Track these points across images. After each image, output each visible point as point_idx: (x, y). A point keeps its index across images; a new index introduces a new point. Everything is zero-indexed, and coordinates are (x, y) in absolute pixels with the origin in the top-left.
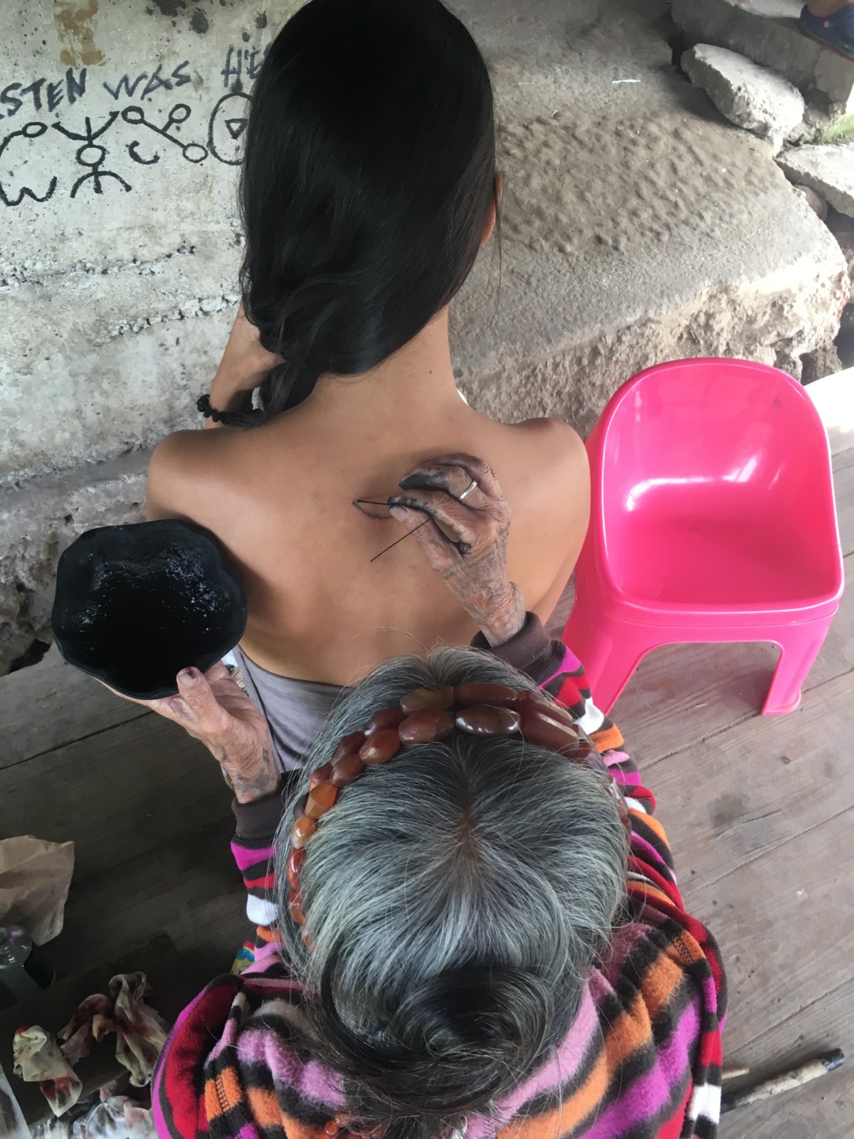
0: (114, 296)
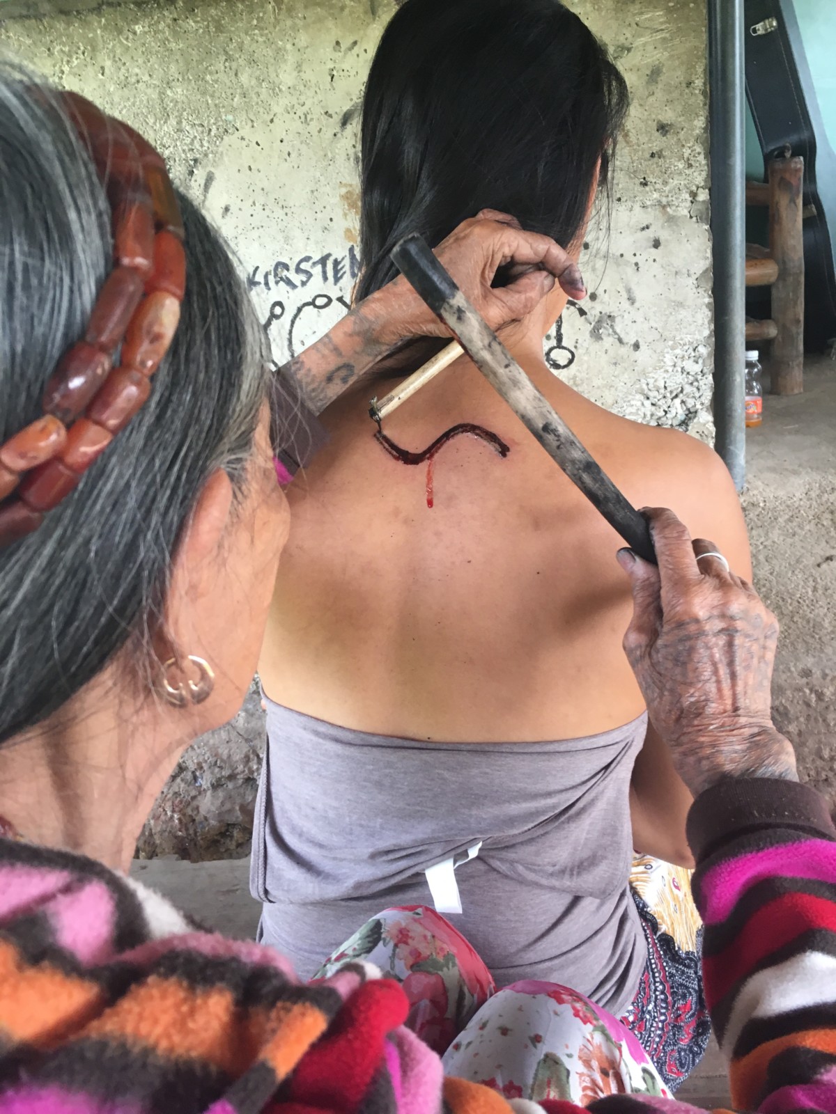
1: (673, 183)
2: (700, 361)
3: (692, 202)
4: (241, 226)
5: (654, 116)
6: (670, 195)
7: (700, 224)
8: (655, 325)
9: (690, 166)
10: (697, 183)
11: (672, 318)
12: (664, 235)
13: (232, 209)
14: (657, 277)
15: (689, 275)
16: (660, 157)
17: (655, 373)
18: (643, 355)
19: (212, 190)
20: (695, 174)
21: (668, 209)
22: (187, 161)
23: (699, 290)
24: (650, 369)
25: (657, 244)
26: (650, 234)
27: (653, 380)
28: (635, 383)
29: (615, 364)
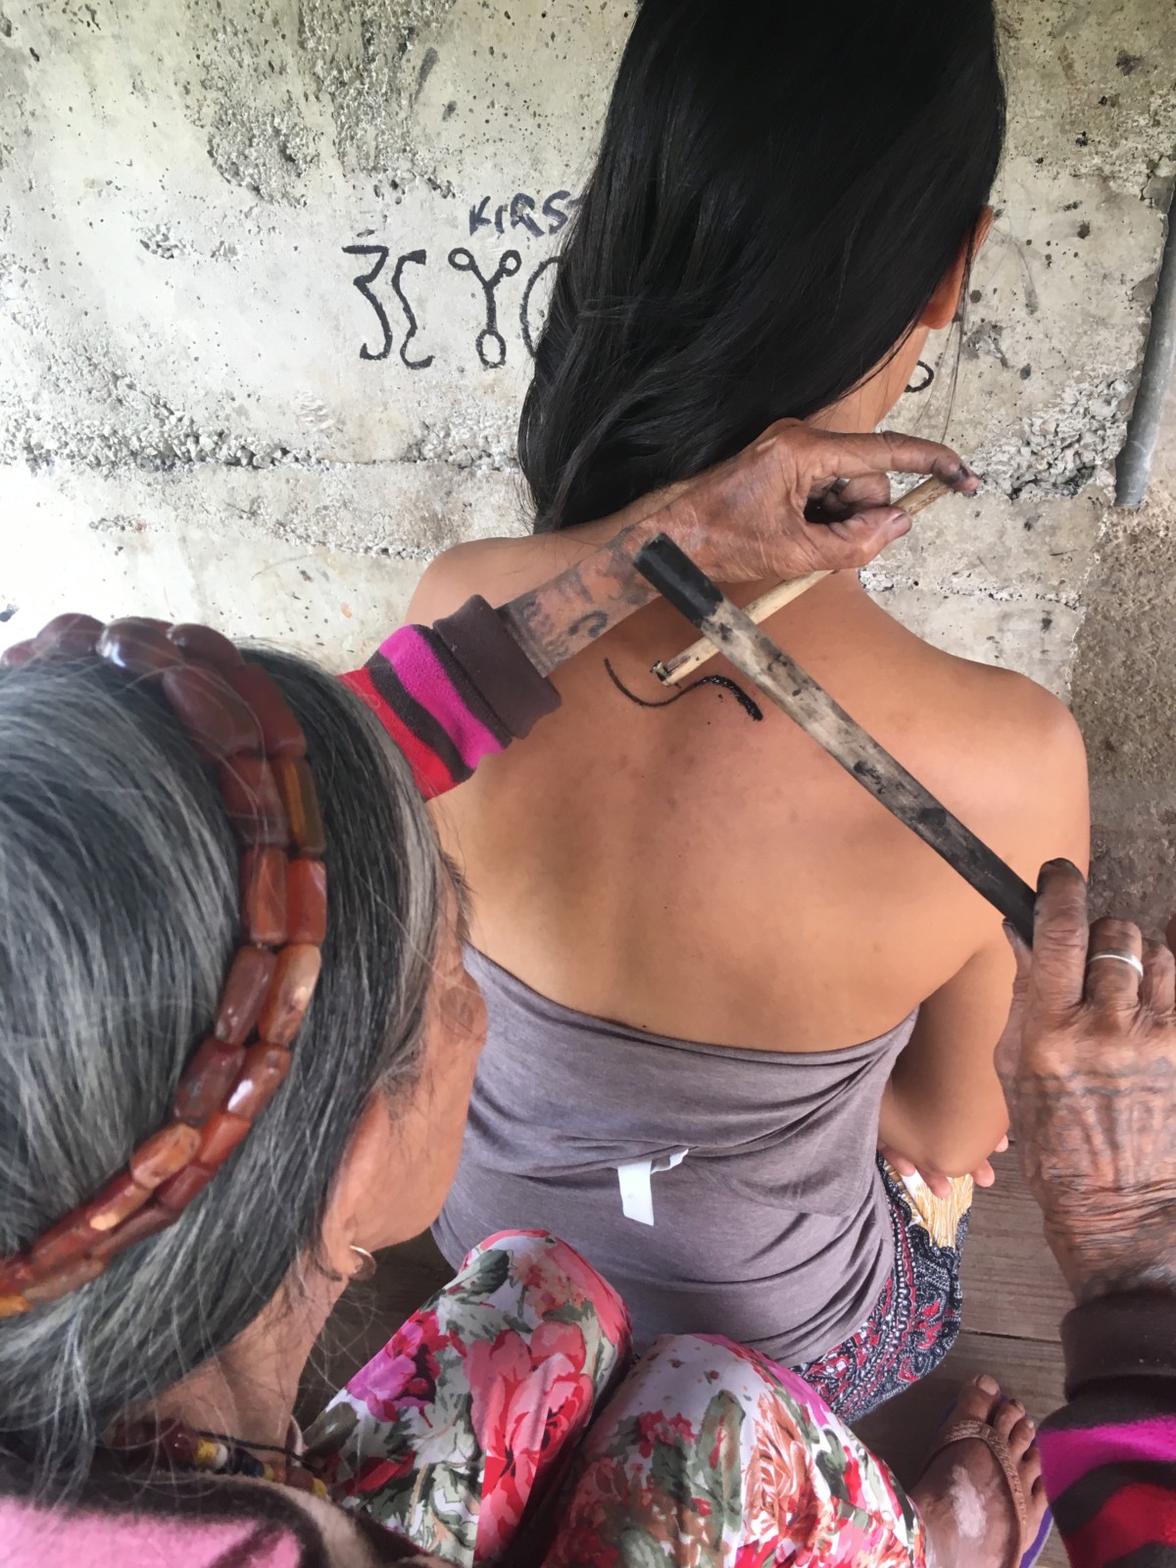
1: (1126, 145)
2: (1114, 403)
3: (1148, 177)
4: (470, 135)
5: (1116, 43)
6: (1118, 163)
7: (1154, 211)
8: (1059, 346)
9: (1157, 123)
10: (1162, 149)
11: (1085, 339)
12: (1097, 220)
13: (460, 108)
14: (1075, 279)
15: (1122, 282)
16: (1113, 105)
17: (1046, 412)
18: (1034, 387)
19: (432, 78)
20: (1163, 137)
21: (1111, 184)
22: (397, 29)
23: (1134, 305)
24: (1040, 406)
25: (1084, 232)
26: (1077, 216)
27: (1041, 421)
28: (1013, 423)
29: (990, 393)
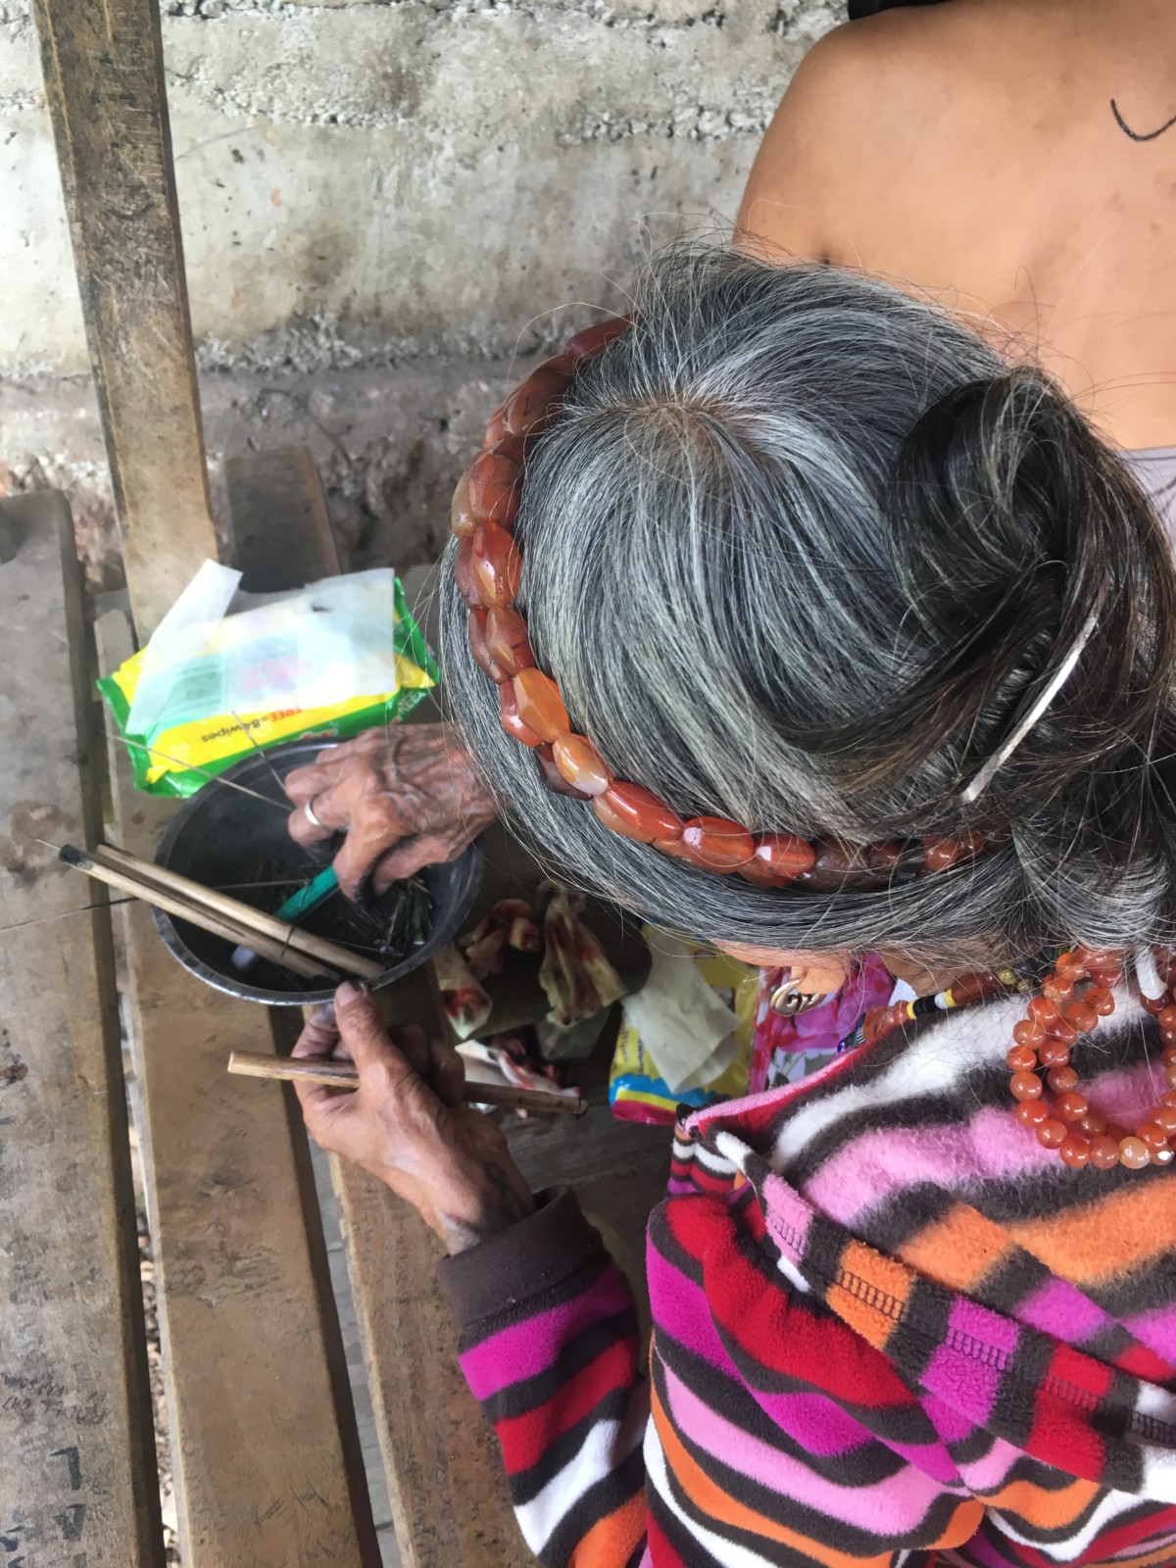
0: (609, 67)
